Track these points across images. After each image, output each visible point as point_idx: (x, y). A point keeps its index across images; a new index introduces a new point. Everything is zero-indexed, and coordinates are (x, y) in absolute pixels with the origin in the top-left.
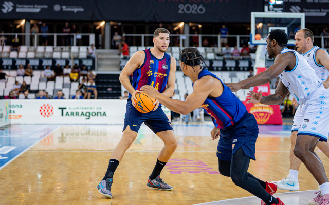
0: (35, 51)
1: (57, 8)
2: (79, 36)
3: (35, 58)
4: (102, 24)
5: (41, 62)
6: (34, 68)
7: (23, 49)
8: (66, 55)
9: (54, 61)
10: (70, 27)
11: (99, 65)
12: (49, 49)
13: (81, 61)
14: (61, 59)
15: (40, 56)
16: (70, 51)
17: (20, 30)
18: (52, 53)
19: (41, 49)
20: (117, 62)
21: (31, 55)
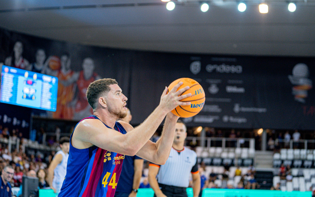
0: (208, 151)
1: (226, 119)
2: (241, 141)
3: (208, 157)
4: (260, 131)
5: (212, 160)
6: (207, 165)
7: (199, 149)
8: (231, 155)
9: (223, 160)
10: (236, 134)
11: (257, 164)
12: (219, 150)
13: (243, 160)
14: (228, 158)
15: (211, 155)
16: (234, 152)
17: (197, 135)
18: (221, 154)
19: (212, 150)
20: (270, 162)
21: (205, 155)
